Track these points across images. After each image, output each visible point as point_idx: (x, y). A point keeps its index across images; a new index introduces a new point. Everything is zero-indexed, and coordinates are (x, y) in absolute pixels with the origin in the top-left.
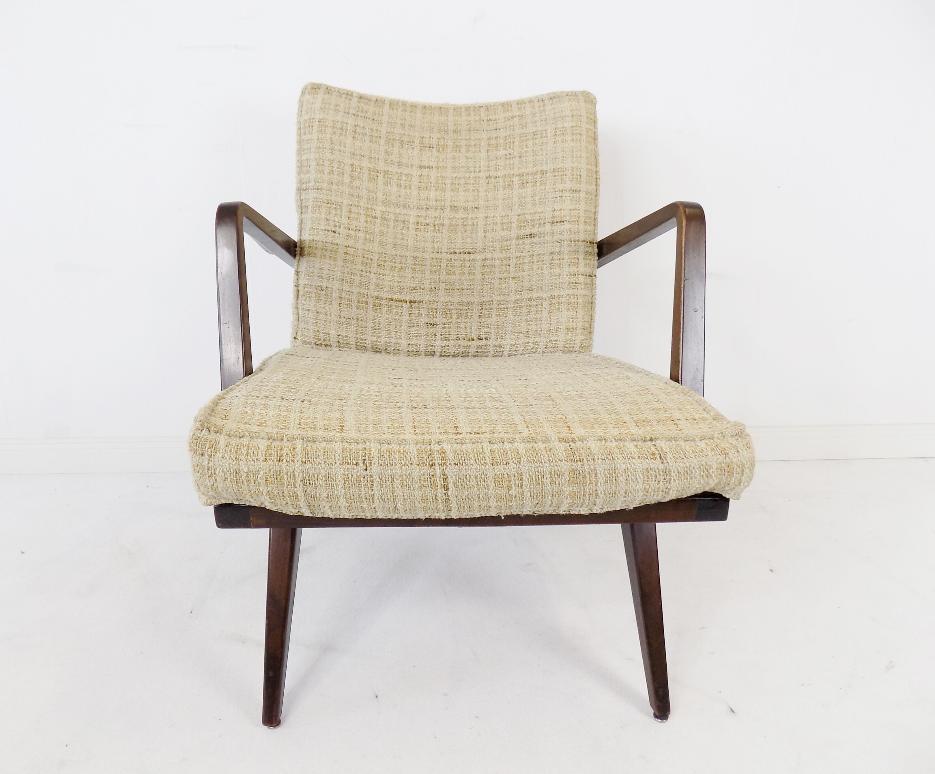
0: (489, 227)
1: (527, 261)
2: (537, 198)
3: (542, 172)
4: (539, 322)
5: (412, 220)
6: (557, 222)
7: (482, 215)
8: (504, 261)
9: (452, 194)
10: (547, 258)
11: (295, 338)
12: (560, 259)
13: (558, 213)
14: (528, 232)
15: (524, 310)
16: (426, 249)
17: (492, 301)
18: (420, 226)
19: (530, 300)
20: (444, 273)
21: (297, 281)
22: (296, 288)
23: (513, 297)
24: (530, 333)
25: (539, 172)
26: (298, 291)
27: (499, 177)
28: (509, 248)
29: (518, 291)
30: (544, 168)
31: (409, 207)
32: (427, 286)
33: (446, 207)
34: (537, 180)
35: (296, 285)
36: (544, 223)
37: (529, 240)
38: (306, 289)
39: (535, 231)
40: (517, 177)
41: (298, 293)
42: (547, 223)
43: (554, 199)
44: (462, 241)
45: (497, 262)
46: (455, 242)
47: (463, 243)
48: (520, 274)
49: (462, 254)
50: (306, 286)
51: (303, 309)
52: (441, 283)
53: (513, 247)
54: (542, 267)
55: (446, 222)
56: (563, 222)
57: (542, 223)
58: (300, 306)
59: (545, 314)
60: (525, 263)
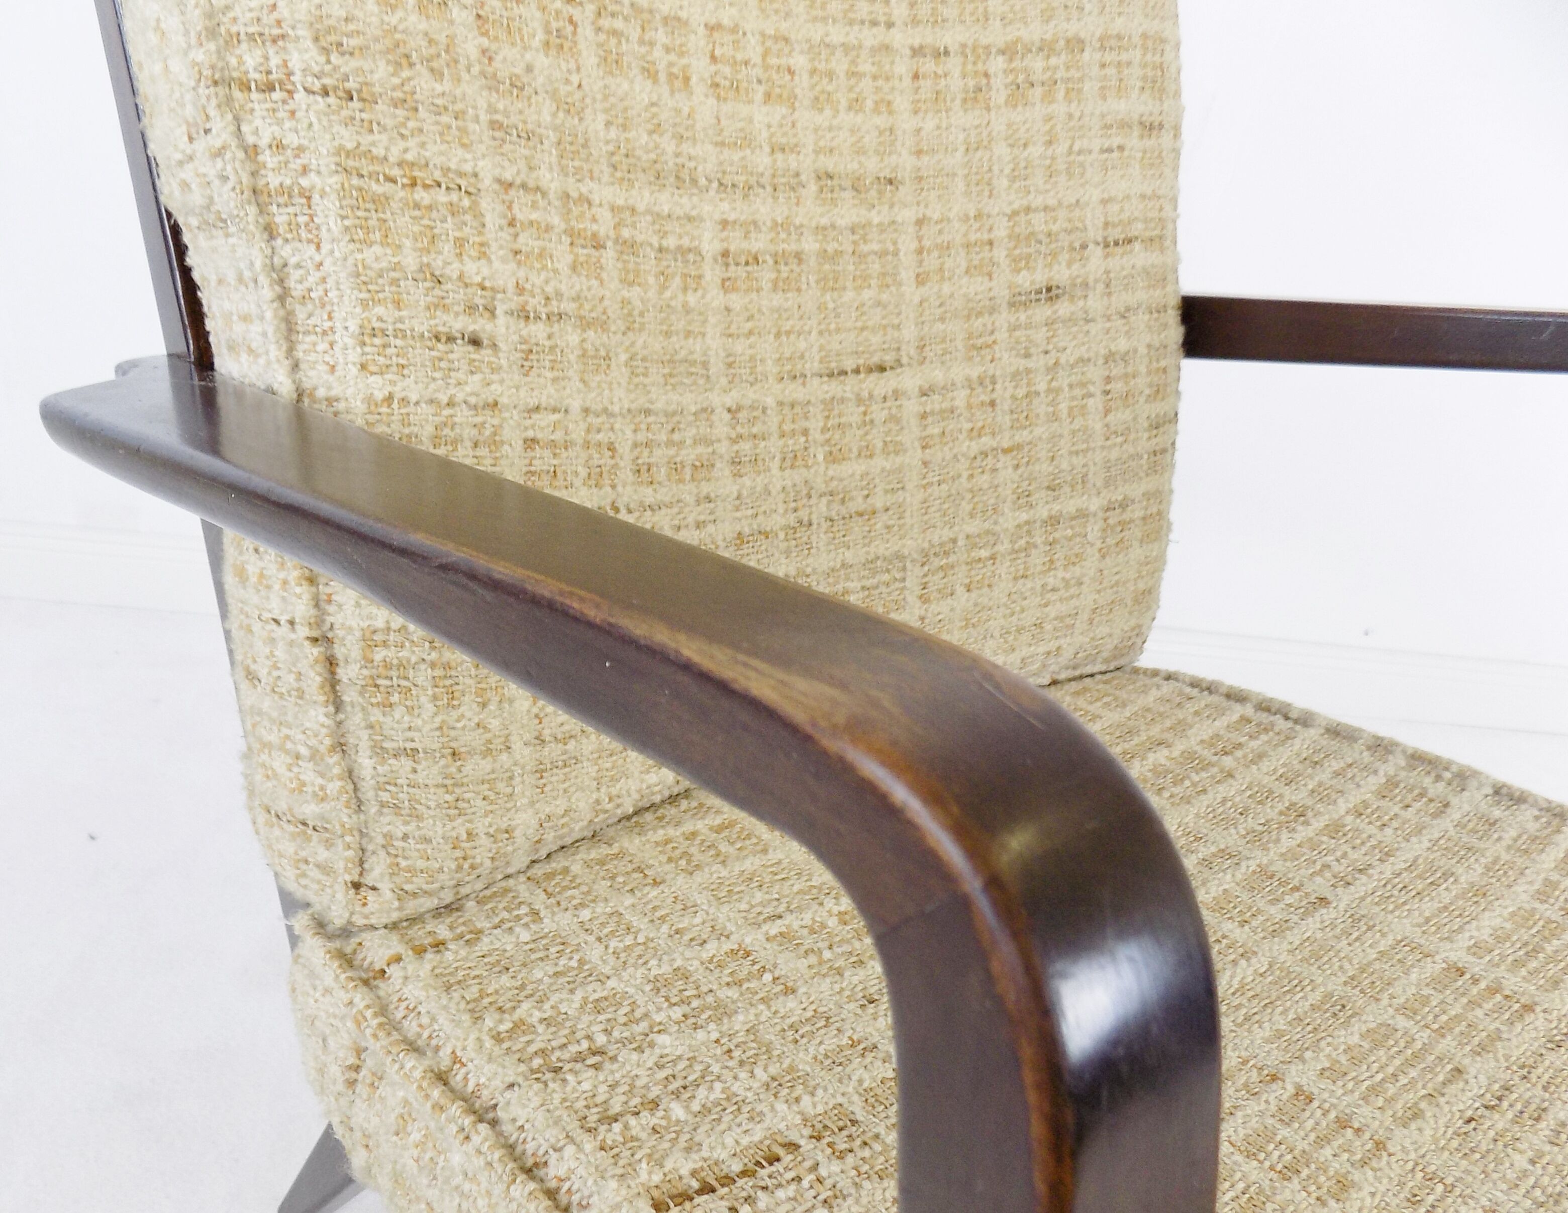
0: (931, 262)
1: (1042, 387)
2: (1061, 149)
3: (1076, 45)
4: (1072, 591)
5: (710, 244)
6: (1116, 244)
7: (907, 215)
8: (979, 390)
9: (819, 119)
10: (1095, 373)
11: (357, 886)
12: (1126, 375)
13: (1116, 208)
14: (1040, 277)
15: (1037, 559)
16: (759, 369)
17: (954, 541)
18: (732, 268)
19: (1054, 521)
20: (820, 457)
21: (313, 612)
22: (316, 651)
23: (1010, 519)
24: (1048, 627)
25: (1062, 43)
26: (331, 663)
27: (947, 53)
28: (990, 340)
29: (1023, 498)
30: (1073, 28)
31: (694, 182)
32: (777, 521)
33: (803, 177)
34: (1058, 76)
35: (315, 634)
36: (1084, 247)
37: (1042, 312)
38: (379, 655)
39: (1061, 274)
40: (1000, 59)
41: (333, 673)
42: (1091, 246)
43: (1106, 155)
44: (859, 324)
45: (960, 397)
46: (838, 330)
47: (863, 329)
48: (1023, 436)
49: (862, 376)
50: (378, 637)
51: (379, 751)
52: (814, 501)
53: (1002, 335)
54: (1084, 407)
55: (810, 245)
56: (1130, 241)
57: (1077, 245)
58: (360, 738)
59: (1091, 563)
60: (1037, 394)
